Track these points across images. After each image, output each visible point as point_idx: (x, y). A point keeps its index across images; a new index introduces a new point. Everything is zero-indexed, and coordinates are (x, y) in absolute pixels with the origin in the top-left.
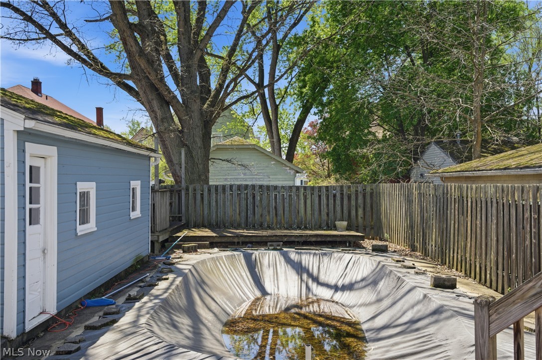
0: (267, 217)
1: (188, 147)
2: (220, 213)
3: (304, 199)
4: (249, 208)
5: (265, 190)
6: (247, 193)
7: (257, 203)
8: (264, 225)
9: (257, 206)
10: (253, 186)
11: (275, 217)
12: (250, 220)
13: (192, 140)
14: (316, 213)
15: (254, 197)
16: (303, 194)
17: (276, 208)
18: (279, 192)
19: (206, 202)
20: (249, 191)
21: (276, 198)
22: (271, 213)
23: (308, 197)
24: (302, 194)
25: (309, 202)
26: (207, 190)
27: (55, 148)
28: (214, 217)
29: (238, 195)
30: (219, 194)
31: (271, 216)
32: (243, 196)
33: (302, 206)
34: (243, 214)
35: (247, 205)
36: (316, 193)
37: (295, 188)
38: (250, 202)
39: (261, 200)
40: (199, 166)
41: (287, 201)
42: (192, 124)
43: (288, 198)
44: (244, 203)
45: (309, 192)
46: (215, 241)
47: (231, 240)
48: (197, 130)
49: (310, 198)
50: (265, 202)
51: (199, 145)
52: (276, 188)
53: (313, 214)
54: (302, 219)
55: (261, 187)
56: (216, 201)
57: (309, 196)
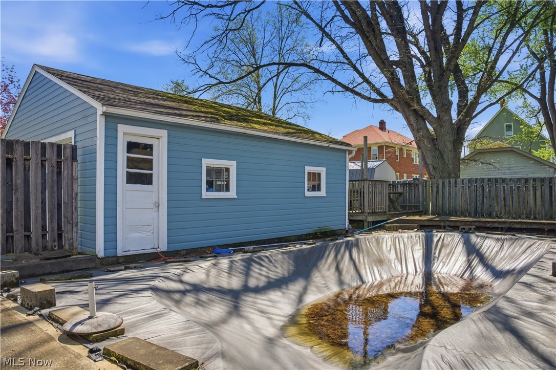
0: (496, 208)
1: (440, 151)
2: (453, 203)
3: (533, 190)
4: (478, 199)
5: (494, 183)
6: (477, 186)
7: (486, 194)
8: (493, 214)
9: (486, 197)
10: (483, 180)
11: (503, 207)
12: (479, 210)
13: (444, 145)
14: (547, 204)
15: (483, 190)
16: (533, 186)
17: (504, 199)
18: (507, 184)
19: (440, 193)
20: (479, 184)
21: (504, 190)
22: (499, 204)
23: (537, 188)
24: (531, 186)
25: (538, 193)
26: (441, 184)
27: (166, 131)
28: (447, 206)
29: (469, 188)
31: (500, 206)
32: (473, 188)
33: (531, 197)
34: (473, 204)
35: (476, 197)
36: (547, 184)
37: (524, 180)
38: (479, 193)
39: (490, 191)
40: (449, 166)
41: (515, 192)
42: (444, 131)
43: (516, 189)
44: (474, 194)
45: (538, 184)
46: (424, 224)
47: (438, 223)
48: (448, 136)
49: (540, 189)
50: (493, 194)
51: (450, 148)
52: (504, 180)
53: (543, 205)
54: (531, 209)
55: (489, 180)
56: (450, 193)
57: (539, 188)
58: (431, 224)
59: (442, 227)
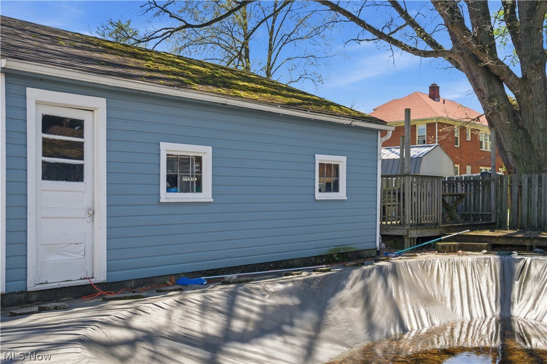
1: (525, 130)
13: (531, 121)
19: (525, 196)
26: (526, 181)
27: (104, 100)
28: (536, 216)
30: (543, 186)
40: (539, 153)
42: (532, 99)
46: (498, 243)
47: (521, 242)
48: (539, 107)
56: (540, 196)
58: (510, 243)
59: (528, 248)
